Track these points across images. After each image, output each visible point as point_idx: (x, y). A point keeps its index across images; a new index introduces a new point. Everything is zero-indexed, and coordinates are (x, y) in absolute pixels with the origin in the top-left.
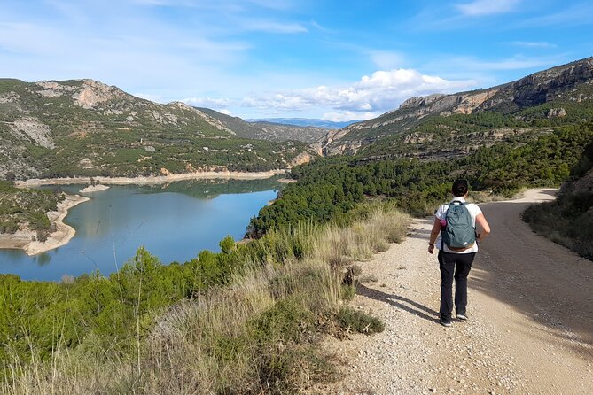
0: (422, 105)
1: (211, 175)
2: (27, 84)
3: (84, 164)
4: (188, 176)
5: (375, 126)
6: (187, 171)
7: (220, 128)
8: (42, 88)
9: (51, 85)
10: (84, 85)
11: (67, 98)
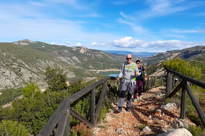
0: (162, 55)
1: (115, 70)
2: (69, 47)
3: (90, 67)
4: (110, 70)
5: (150, 59)
6: (110, 69)
7: (111, 58)
8: (72, 48)
9: (74, 48)
10: (81, 48)
11: (78, 51)
